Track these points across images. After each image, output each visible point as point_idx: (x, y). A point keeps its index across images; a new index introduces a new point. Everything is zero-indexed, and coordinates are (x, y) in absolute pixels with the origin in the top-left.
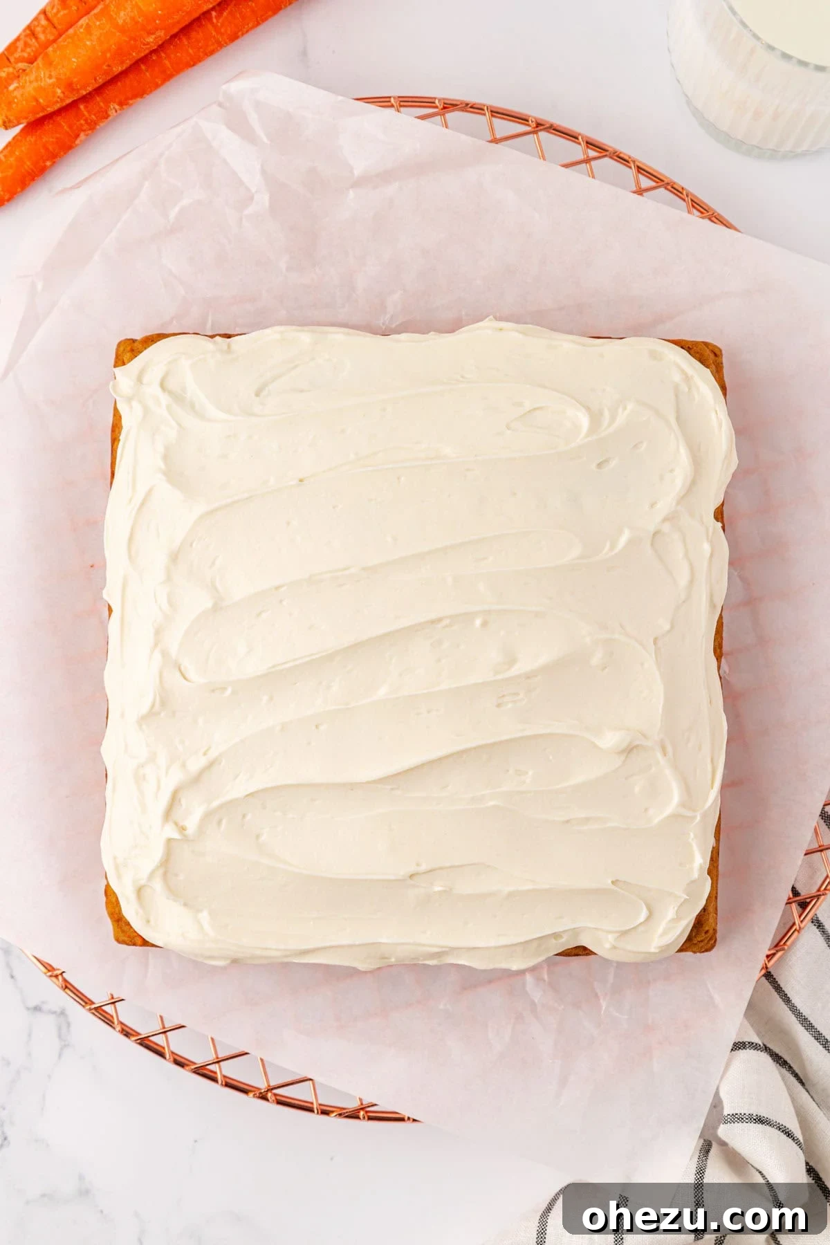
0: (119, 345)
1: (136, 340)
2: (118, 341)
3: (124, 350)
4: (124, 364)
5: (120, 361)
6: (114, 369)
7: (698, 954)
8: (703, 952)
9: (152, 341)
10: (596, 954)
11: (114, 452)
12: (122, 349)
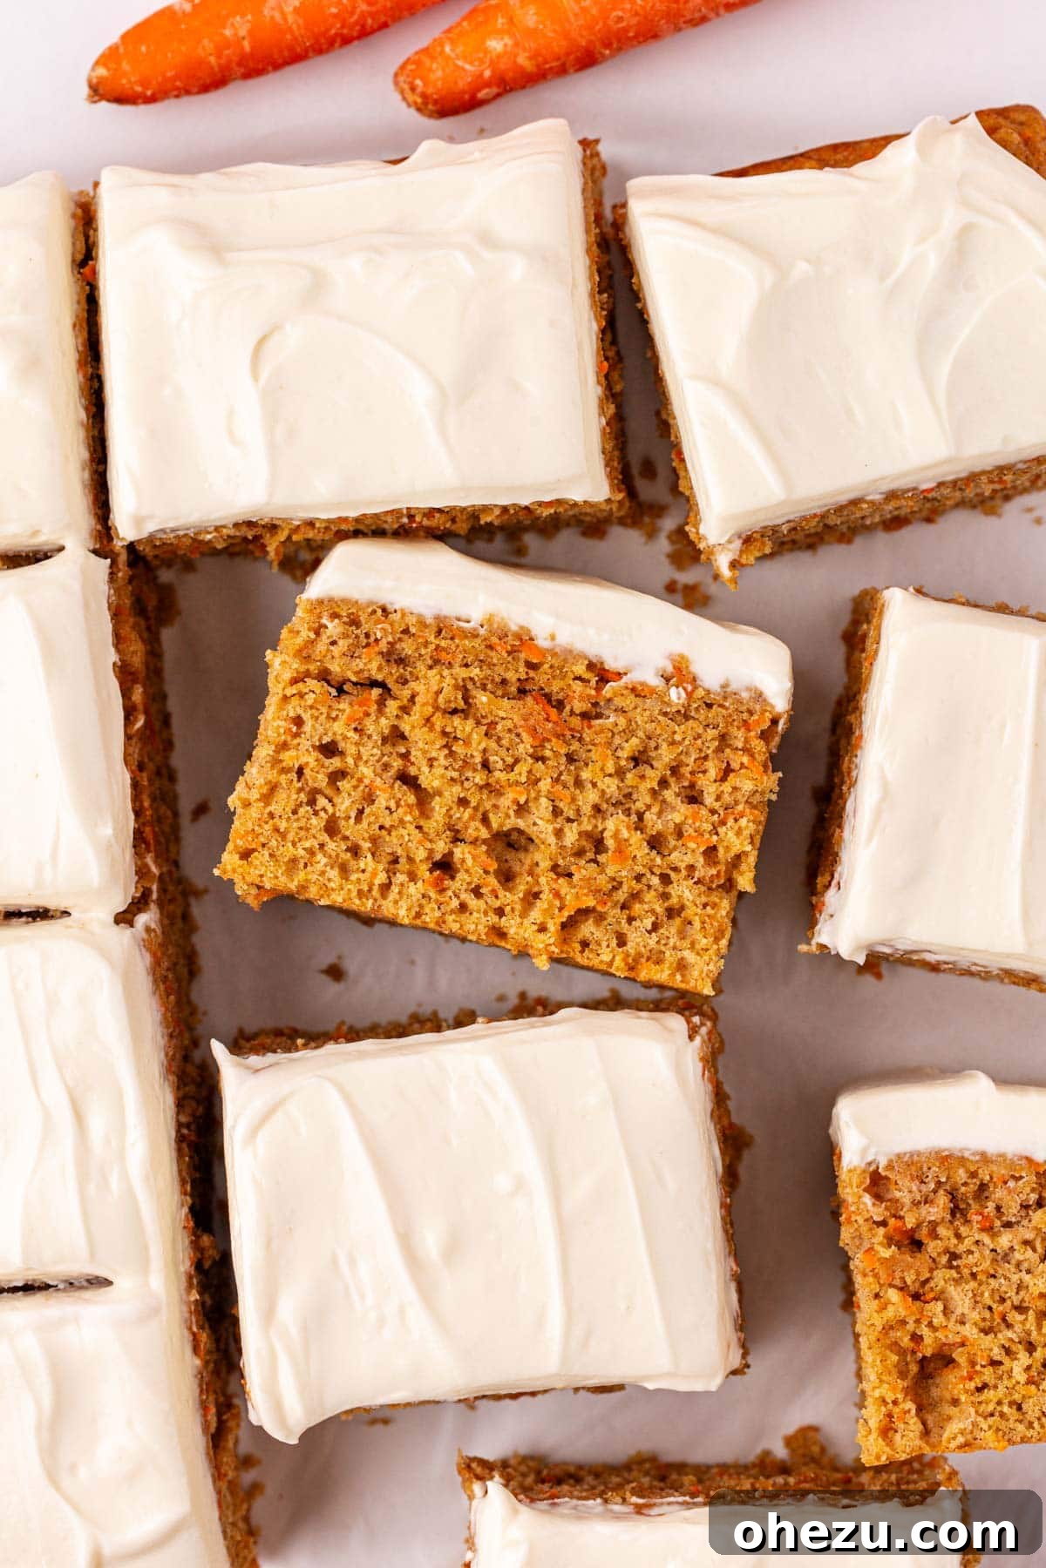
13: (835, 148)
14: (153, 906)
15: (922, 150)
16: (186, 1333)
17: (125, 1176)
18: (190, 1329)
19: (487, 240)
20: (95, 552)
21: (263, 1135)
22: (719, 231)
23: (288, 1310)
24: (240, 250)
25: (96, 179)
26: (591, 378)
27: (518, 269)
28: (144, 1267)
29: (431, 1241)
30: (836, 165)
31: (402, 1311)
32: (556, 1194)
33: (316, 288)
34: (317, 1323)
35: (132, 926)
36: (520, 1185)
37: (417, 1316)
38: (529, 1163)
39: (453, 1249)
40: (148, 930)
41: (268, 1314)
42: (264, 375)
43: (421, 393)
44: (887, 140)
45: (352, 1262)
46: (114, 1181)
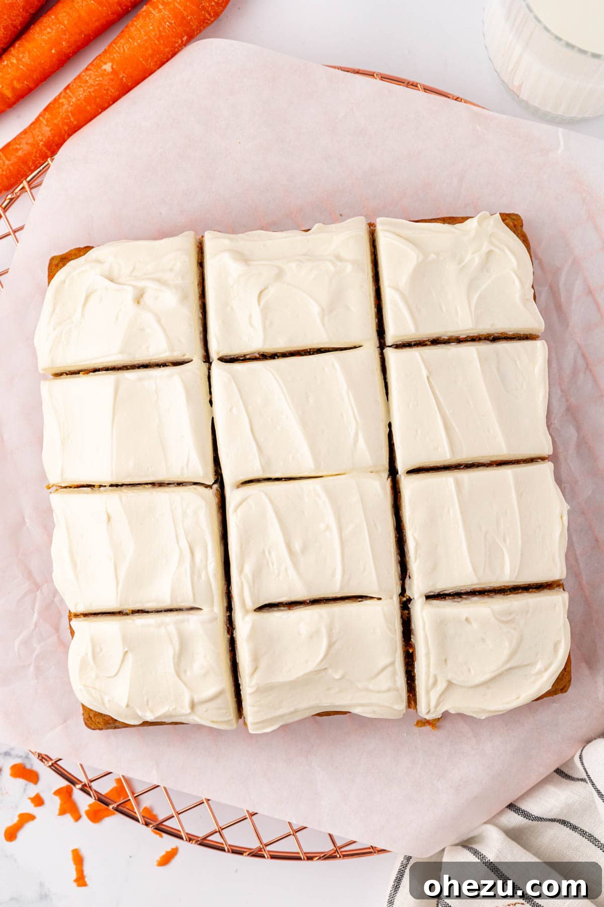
0: (517, 215)
1: (522, 228)
2: (520, 214)
3: (514, 220)
4: (503, 220)
5: (505, 217)
6: (498, 215)
7: (83, 717)
8: (85, 721)
9: (524, 241)
10: (72, 638)
11: (434, 221)
12: (514, 217)
13: (450, 218)
14: (218, 482)
15: (480, 223)
16: (225, 626)
17: (207, 573)
18: (227, 625)
19: (339, 258)
20: (204, 362)
21: (239, 510)
22: (408, 240)
23: (247, 569)
24: (253, 261)
25: (203, 235)
26: (373, 306)
27: (349, 268)
28: (212, 604)
29: (297, 546)
30: (449, 223)
31: (286, 570)
32: (340, 529)
33: (280, 274)
34: (258, 573)
35: (212, 488)
36: (328, 527)
37: (292, 572)
38: (332, 521)
39: (305, 549)
40: (217, 490)
41: (241, 571)
42: (262, 303)
43: (316, 309)
44: (467, 218)
45: (270, 553)
46: (203, 575)
